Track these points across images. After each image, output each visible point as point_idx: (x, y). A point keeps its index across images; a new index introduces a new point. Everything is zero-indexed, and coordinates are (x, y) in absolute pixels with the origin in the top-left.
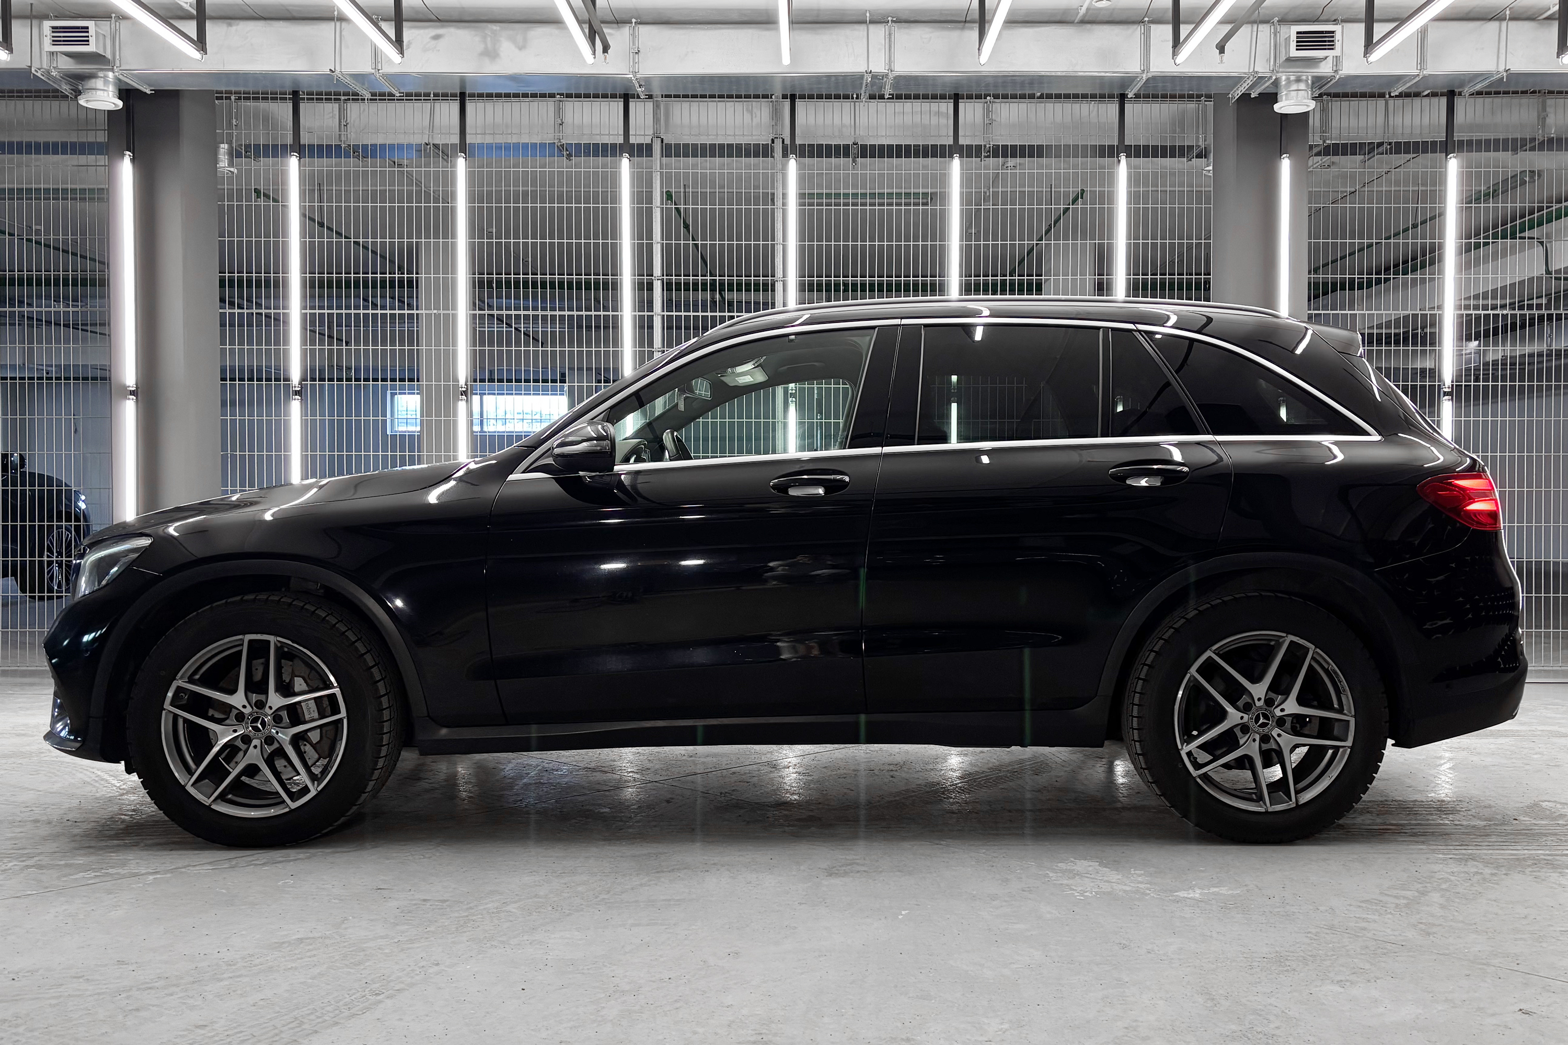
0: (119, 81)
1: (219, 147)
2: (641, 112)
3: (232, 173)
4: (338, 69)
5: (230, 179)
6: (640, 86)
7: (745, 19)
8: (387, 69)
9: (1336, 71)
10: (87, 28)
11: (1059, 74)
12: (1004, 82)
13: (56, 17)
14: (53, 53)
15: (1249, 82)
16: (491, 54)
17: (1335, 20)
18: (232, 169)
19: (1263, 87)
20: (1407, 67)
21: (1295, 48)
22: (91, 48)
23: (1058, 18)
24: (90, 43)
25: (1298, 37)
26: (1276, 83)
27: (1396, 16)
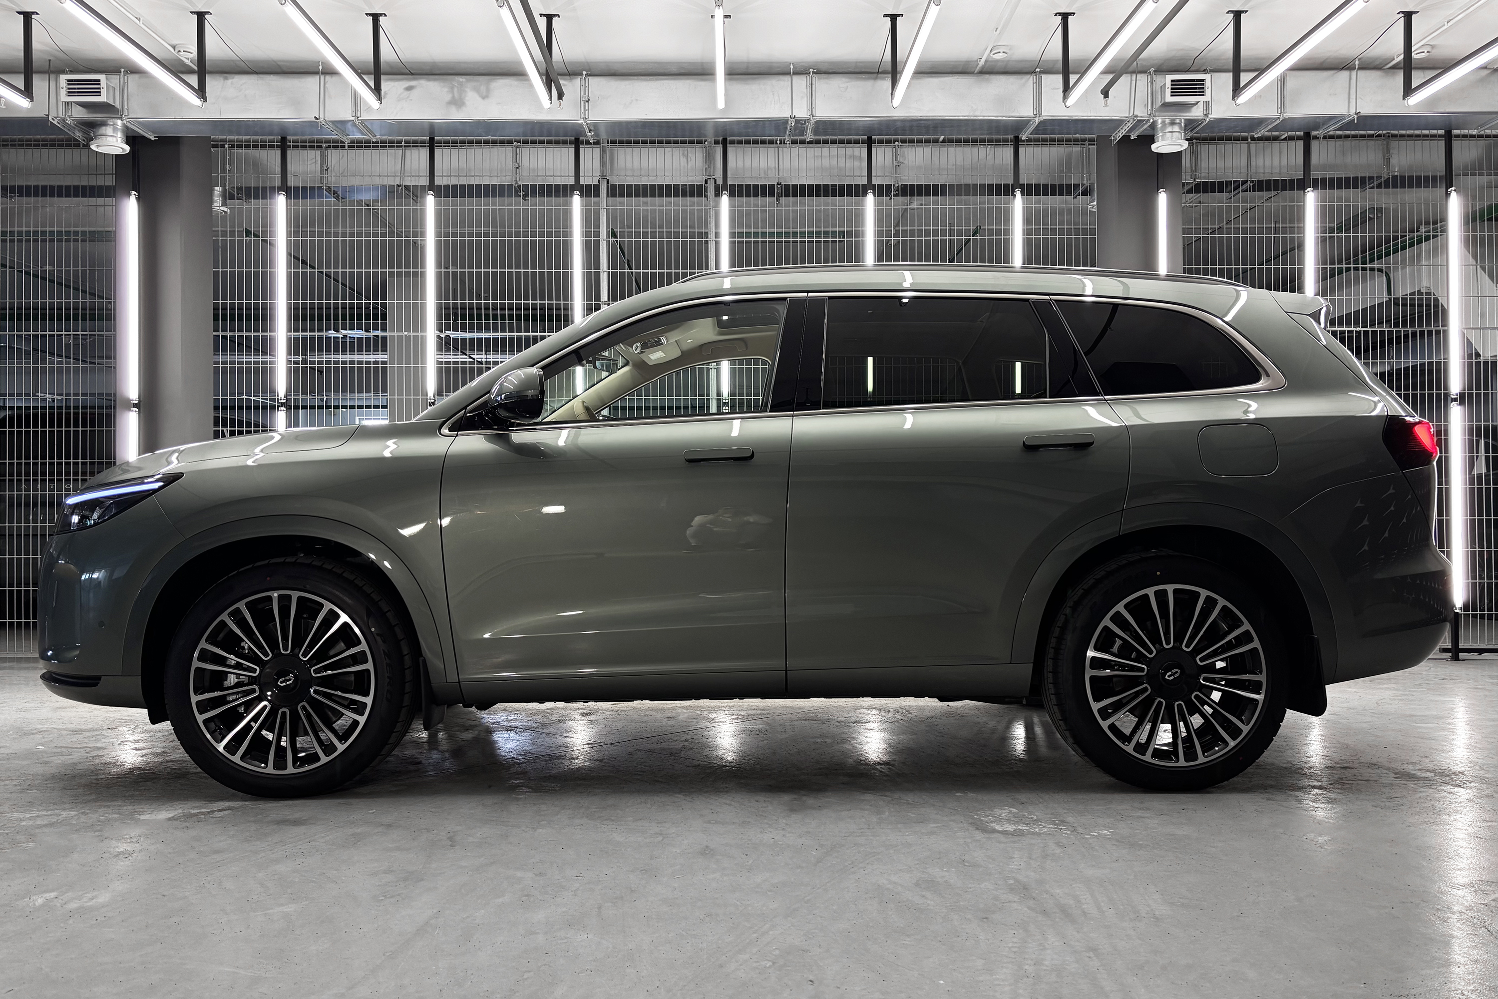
0: (126, 130)
1: (214, 190)
2: (590, 158)
3: (226, 212)
4: (322, 116)
5: (224, 218)
6: (590, 131)
7: (683, 71)
8: (365, 116)
9: (1206, 115)
10: (99, 81)
11: (961, 118)
12: (911, 127)
13: (71, 71)
14: (68, 103)
15: (1130, 125)
16: (457, 103)
17: (1204, 71)
18: (225, 209)
19: (1142, 129)
20: (1269, 111)
21: (1170, 94)
22: (102, 98)
23: (960, 70)
24: (102, 94)
25: (1172, 85)
26: (1153, 126)
27: (1258, 67)
